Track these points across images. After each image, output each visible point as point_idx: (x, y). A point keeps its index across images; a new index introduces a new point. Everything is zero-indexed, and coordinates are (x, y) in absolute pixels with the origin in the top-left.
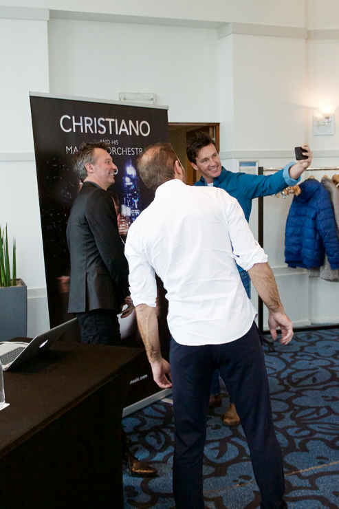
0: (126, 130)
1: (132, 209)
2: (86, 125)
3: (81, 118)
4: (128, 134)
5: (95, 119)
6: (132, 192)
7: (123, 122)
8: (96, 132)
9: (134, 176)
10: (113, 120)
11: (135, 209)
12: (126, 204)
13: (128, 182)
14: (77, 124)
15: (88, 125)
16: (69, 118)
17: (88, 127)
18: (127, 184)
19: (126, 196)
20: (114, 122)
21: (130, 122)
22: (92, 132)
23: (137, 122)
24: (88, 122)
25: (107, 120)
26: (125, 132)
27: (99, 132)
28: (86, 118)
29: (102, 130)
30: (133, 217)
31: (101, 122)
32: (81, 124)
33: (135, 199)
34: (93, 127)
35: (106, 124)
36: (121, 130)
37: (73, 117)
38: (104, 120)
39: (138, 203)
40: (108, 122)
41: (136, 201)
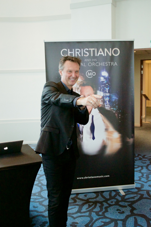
0: (102, 53)
1: (104, 93)
2: (76, 53)
3: (73, 50)
4: (104, 55)
5: (82, 49)
6: (104, 84)
7: (101, 50)
8: (82, 56)
9: (106, 77)
10: (94, 49)
11: (107, 93)
12: (100, 90)
13: (102, 79)
14: (70, 53)
15: (77, 53)
16: (66, 50)
17: (77, 54)
18: (101, 80)
19: (100, 86)
20: (95, 50)
21: (106, 50)
22: (80, 56)
23: (111, 49)
24: (78, 51)
25: (90, 49)
26: (102, 55)
27: (85, 55)
28: (76, 50)
29: (86, 54)
30: (105, 97)
31: (86, 51)
32: (73, 53)
33: (107, 88)
34: (80, 53)
35: (89, 51)
36: (99, 53)
37: (69, 50)
38: (88, 49)
39: (109, 90)
40: (91, 50)
41: (107, 89)
